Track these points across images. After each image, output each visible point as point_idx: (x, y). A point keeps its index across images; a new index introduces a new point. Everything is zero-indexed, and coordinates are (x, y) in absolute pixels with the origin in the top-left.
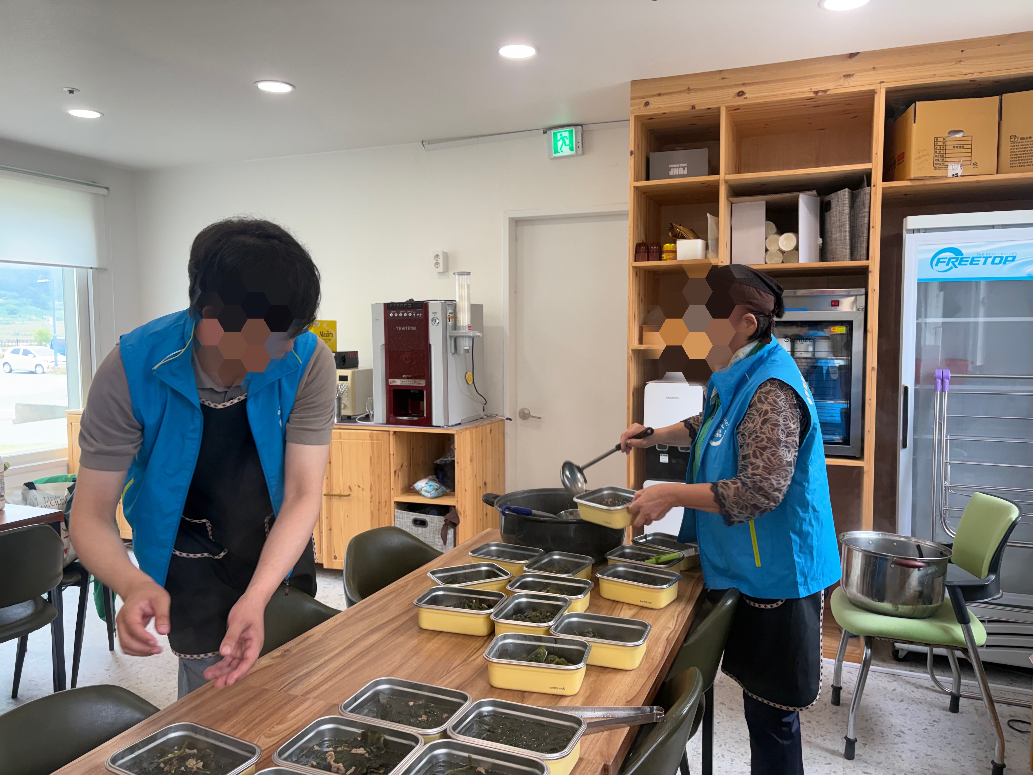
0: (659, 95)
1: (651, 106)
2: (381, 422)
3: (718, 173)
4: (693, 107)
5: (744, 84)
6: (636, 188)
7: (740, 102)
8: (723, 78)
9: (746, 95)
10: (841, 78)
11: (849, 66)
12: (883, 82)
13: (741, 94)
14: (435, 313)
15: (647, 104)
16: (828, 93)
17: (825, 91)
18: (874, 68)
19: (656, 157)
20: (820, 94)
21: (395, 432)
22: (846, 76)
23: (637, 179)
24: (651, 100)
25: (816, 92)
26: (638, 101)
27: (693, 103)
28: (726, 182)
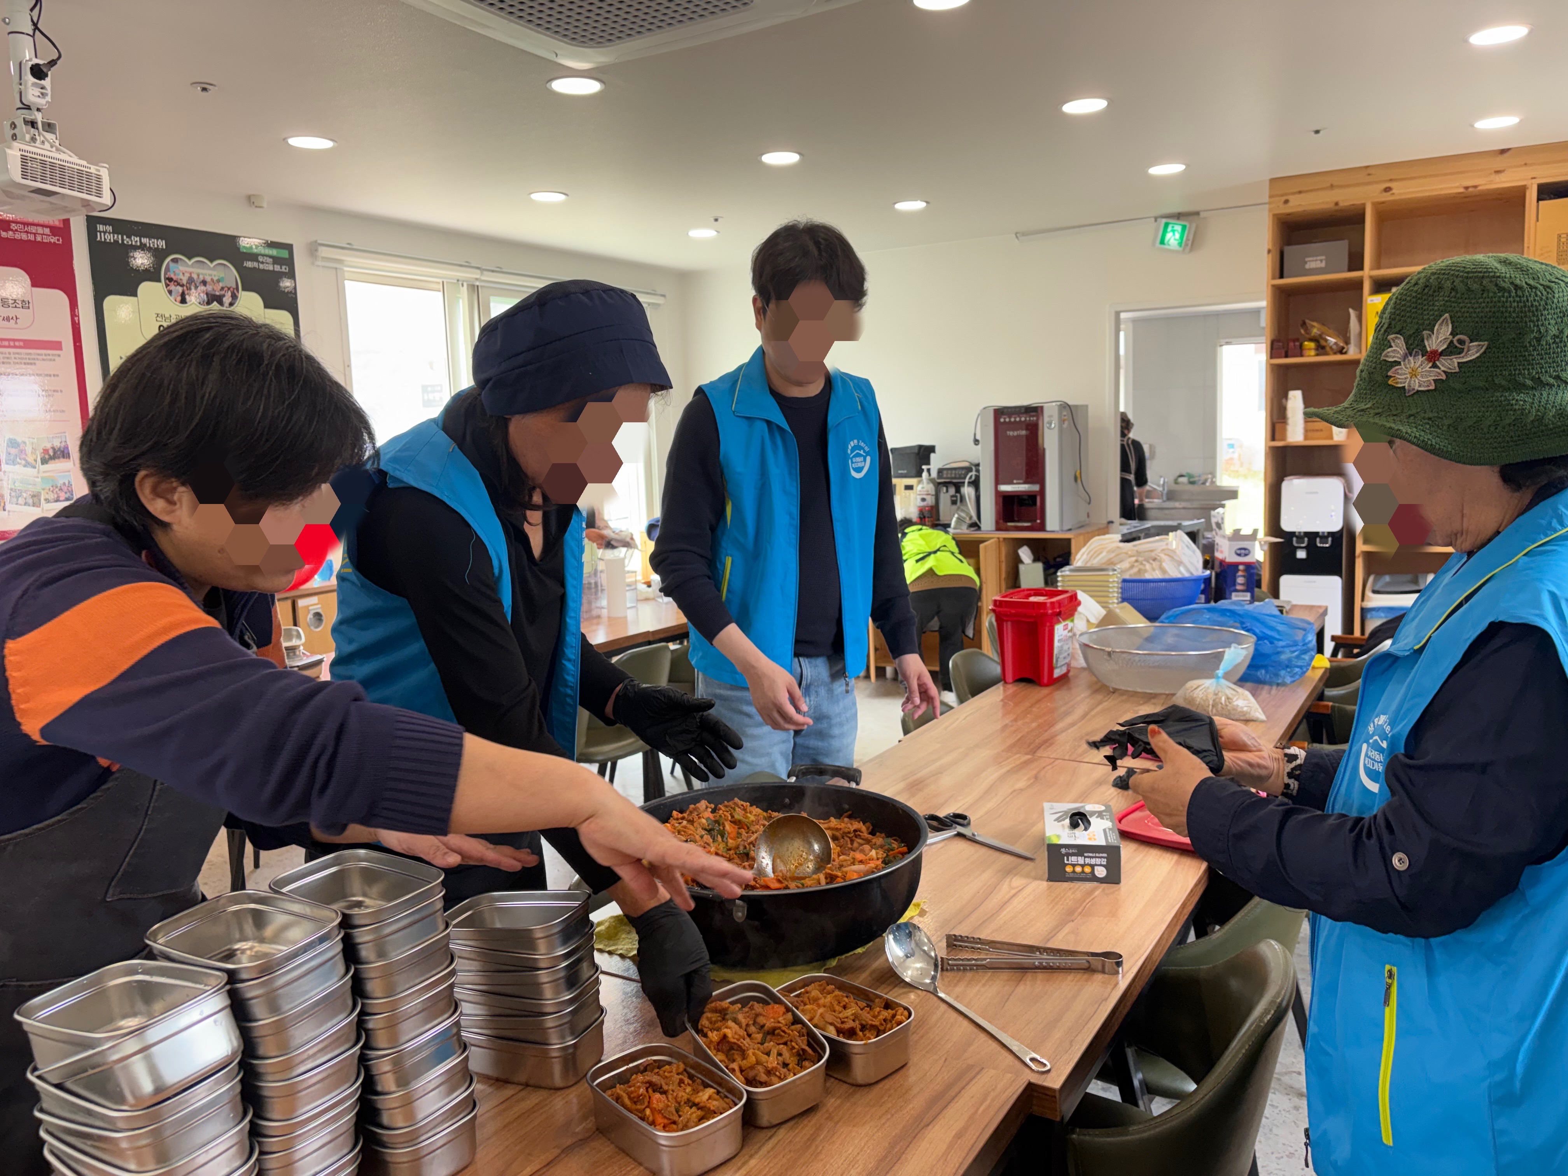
0: (1300, 192)
1: (1291, 204)
2: (989, 529)
3: (1361, 268)
4: (1337, 204)
5: (1391, 180)
6: (1273, 286)
7: (1387, 197)
8: (1369, 175)
9: (1394, 191)
10: (1491, 174)
11: (1499, 162)
12: (1534, 178)
13: (1388, 190)
14: (1050, 416)
15: (1286, 202)
16: (1479, 188)
17: (1475, 187)
18: (1526, 164)
19: (1291, 251)
20: (1470, 189)
21: (1004, 539)
22: (1498, 172)
23: (1274, 278)
24: (1290, 198)
25: (1467, 188)
26: (1277, 199)
27: (1335, 199)
28: (1371, 277)
